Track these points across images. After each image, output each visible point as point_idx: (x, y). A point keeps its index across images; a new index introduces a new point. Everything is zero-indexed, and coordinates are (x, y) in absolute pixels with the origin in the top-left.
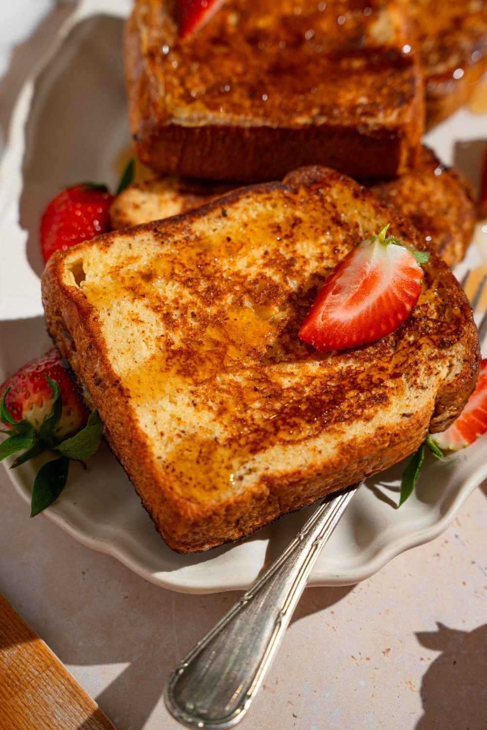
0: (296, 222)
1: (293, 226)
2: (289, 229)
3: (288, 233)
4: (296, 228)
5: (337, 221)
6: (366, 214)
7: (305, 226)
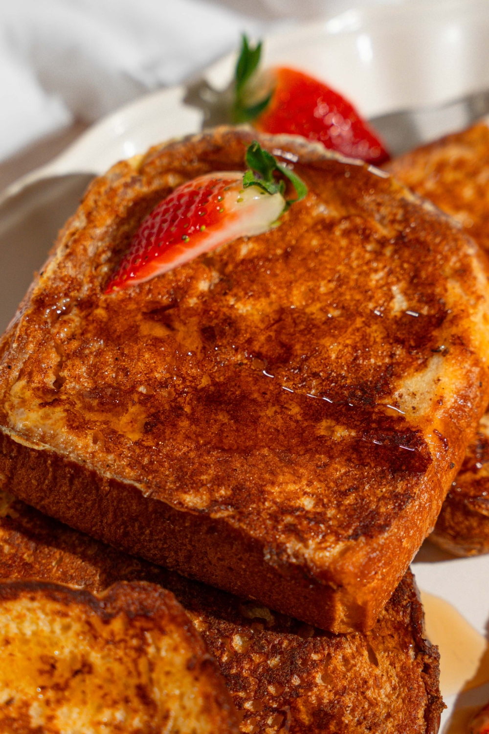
0: (84, 668)
1: (76, 673)
2: (67, 675)
3: (61, 681)
4: (79, 678)
5: (143, 694)
6: (188, 703)
7: (91, 682)
